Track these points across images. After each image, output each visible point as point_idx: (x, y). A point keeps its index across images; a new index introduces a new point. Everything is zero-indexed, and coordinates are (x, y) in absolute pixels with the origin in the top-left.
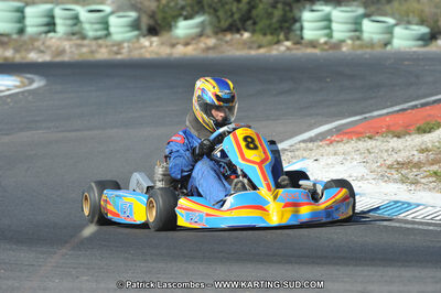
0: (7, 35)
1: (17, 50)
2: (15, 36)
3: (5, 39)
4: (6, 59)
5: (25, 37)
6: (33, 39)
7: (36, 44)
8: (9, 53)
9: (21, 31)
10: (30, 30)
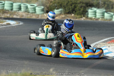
0: (8, 10)
1: (10, 15)
2: (10, 11)
3: (7, 11)
4: (7, 17)
5: (13, 11)
6: (15, 12)
7: (16, 13)
8: (8, 15)
9: (12, 10)
10: (14, 9)
